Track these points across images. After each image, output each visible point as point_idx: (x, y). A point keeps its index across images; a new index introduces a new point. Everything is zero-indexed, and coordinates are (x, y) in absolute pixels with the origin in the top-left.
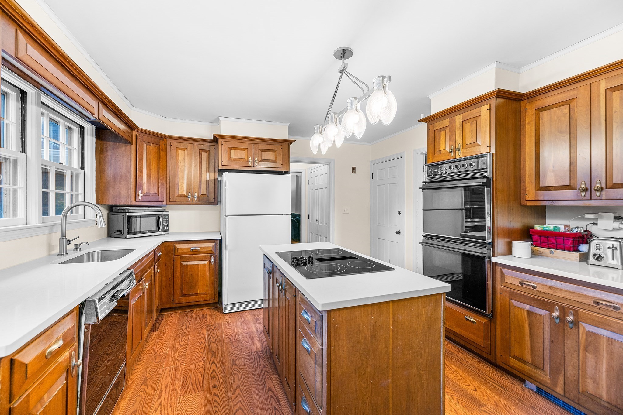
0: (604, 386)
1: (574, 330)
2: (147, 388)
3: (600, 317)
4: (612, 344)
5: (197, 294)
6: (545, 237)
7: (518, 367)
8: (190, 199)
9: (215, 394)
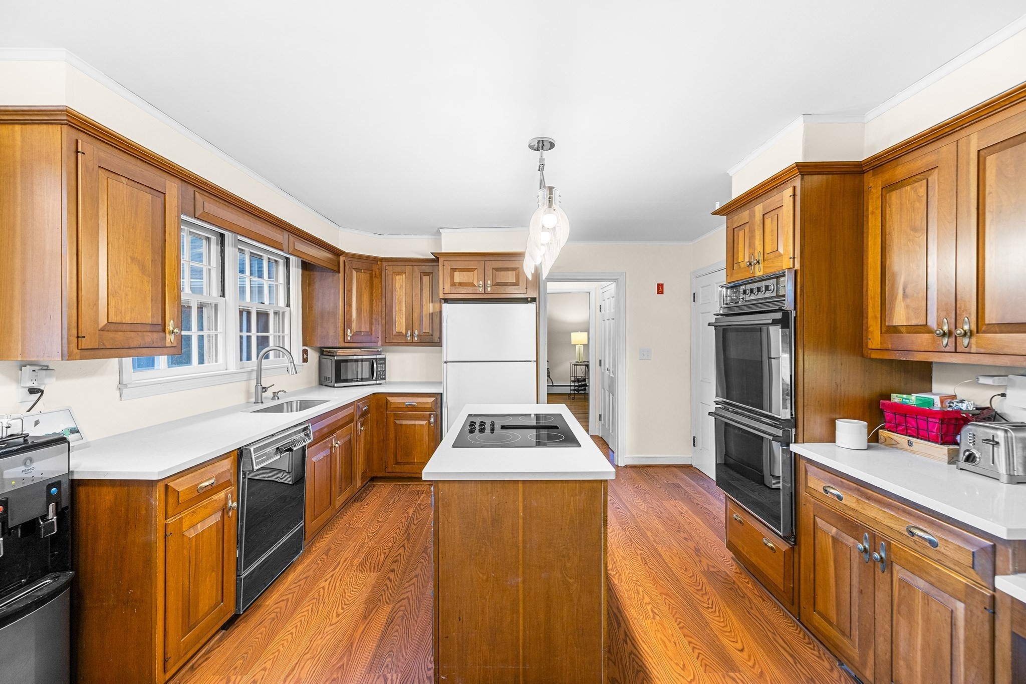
0: (919, 675)
1: (887, 575)
2: (327, 558)
3: (916, 556)
4: (928, 604)
5: (413, 464)
6: (901, 415)
7: (823, 630)
8: (409, 339)
9: (389, 578)
